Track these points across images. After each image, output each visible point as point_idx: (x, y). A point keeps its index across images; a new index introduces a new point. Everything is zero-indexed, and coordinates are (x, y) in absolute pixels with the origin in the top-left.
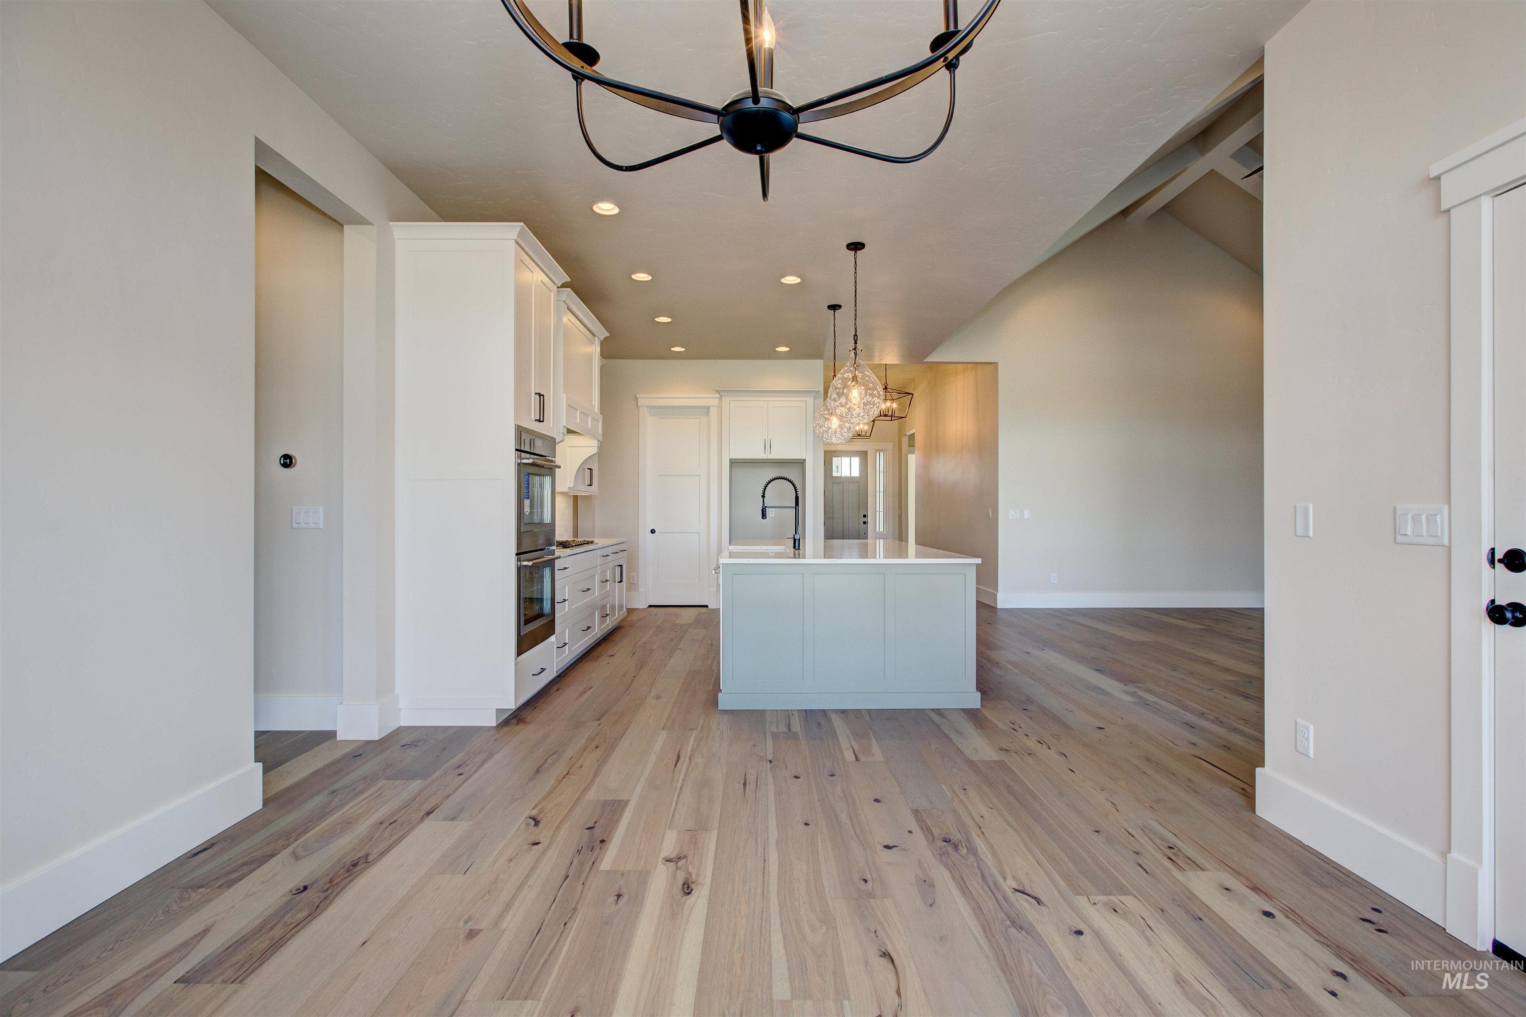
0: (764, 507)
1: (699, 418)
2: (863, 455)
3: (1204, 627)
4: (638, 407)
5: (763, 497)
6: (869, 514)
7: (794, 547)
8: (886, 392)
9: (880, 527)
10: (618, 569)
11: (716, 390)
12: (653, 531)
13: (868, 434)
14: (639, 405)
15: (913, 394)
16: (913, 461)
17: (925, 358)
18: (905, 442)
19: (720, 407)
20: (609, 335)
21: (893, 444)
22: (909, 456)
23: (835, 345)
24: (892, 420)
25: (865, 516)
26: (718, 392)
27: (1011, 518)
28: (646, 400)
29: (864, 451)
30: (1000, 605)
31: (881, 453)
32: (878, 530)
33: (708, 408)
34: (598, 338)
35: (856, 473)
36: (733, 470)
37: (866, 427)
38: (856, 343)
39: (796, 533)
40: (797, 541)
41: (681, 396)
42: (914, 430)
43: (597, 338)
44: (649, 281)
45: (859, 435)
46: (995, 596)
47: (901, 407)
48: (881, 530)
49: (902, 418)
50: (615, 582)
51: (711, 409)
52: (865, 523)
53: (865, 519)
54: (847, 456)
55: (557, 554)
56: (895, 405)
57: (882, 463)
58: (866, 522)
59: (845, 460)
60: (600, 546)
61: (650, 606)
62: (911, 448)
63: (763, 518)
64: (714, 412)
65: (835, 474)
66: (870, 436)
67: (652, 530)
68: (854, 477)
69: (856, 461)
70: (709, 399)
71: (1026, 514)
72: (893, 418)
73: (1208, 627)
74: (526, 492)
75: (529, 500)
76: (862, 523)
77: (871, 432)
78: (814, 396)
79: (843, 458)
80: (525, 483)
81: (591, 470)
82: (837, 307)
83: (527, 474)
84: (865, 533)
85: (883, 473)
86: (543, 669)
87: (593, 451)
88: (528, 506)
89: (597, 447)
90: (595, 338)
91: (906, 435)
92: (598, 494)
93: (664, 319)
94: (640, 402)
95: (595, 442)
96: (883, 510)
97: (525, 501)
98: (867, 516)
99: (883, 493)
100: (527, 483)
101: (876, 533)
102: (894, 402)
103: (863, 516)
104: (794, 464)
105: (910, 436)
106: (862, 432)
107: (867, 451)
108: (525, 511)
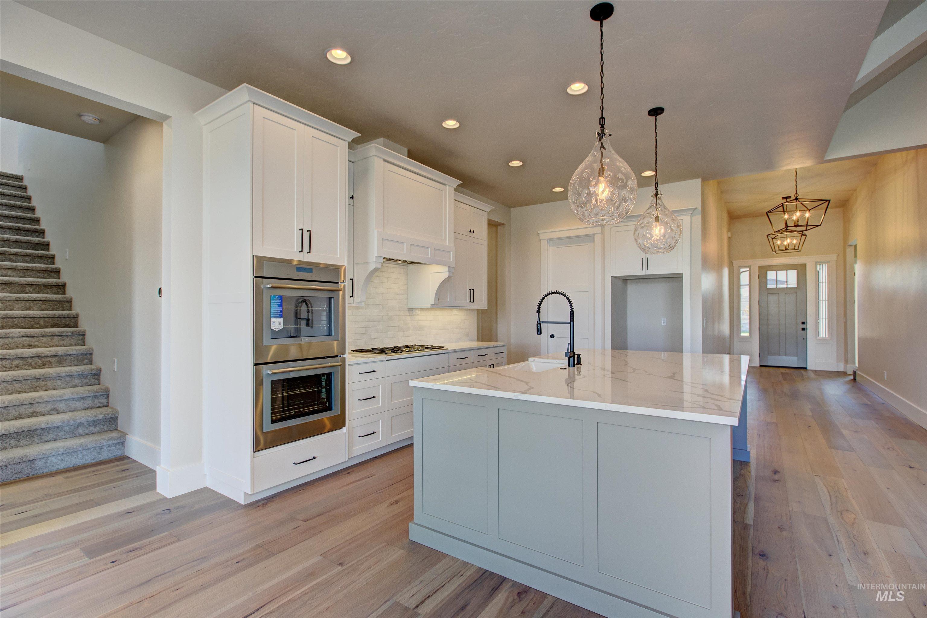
0: (539, 322)
1: (587, 245)
2: (799, 267)
6: (808, 321)
8: (797, 202)
9: (824, 332)
12: (552, 336)
14: (540, 239)
19: (603, 234)
20: (462, 182)
21: (837, 255)
22: (854, 265)
25: (804, 323)
28: (546, 234)
29: (801, 265)
31: (822, 264)
33: (593, 235)
35: (793, 284)
37: (795, 242)
40: (571, 359)
41: (571, 228)
42: (857, 239)
43: (448, 186)
44: (457, 128)
45: (787, 249)
48: (827, 336)
49: (818, 226)
51: (596, 236)
52: (803, 329)
53: (804, 326)
54: (782, 270)
55: (350, 361)
56: (807, 215)
57: (825, 274)
59: (781, 273)
60: (448, 350)
62: (856, 257)
63: (538, 334)
64: (598, 238)
65: (769, 286)
66: (800, 249)
68: (791, 287)
69: (792, 274)
70: (595, 229)
72: (808, 228)
74: (274, 311)
75: (282, 318)
76: (801, 329)
77: (801, 245)
78: (691, 214)
79: (789, 271)
80: (272, 304)
81: (472, 291)
82: (659, 111)
83: (277, 297)
84: (804, 339)
85: (827, 283)
86: (314, 458)
87: (446, 275)
88: (280, 324)
89: (449, 272)
90: (444, 186)
91: (851, 246)
92: (487, 308)
93: (516, 163)
94: (542, 236)
95: (446, 269)
96: (827, 318)
97: (272, 319)
98: (806, 323)
99: (827, 302)
100: (276, 304)
101: (816, 339)
102: (808, 212)
103: (801, 323)
104: (675, 279)
105: (855, 246)
106: (789, 246)
107: (805, 264)
108: (272, 328)
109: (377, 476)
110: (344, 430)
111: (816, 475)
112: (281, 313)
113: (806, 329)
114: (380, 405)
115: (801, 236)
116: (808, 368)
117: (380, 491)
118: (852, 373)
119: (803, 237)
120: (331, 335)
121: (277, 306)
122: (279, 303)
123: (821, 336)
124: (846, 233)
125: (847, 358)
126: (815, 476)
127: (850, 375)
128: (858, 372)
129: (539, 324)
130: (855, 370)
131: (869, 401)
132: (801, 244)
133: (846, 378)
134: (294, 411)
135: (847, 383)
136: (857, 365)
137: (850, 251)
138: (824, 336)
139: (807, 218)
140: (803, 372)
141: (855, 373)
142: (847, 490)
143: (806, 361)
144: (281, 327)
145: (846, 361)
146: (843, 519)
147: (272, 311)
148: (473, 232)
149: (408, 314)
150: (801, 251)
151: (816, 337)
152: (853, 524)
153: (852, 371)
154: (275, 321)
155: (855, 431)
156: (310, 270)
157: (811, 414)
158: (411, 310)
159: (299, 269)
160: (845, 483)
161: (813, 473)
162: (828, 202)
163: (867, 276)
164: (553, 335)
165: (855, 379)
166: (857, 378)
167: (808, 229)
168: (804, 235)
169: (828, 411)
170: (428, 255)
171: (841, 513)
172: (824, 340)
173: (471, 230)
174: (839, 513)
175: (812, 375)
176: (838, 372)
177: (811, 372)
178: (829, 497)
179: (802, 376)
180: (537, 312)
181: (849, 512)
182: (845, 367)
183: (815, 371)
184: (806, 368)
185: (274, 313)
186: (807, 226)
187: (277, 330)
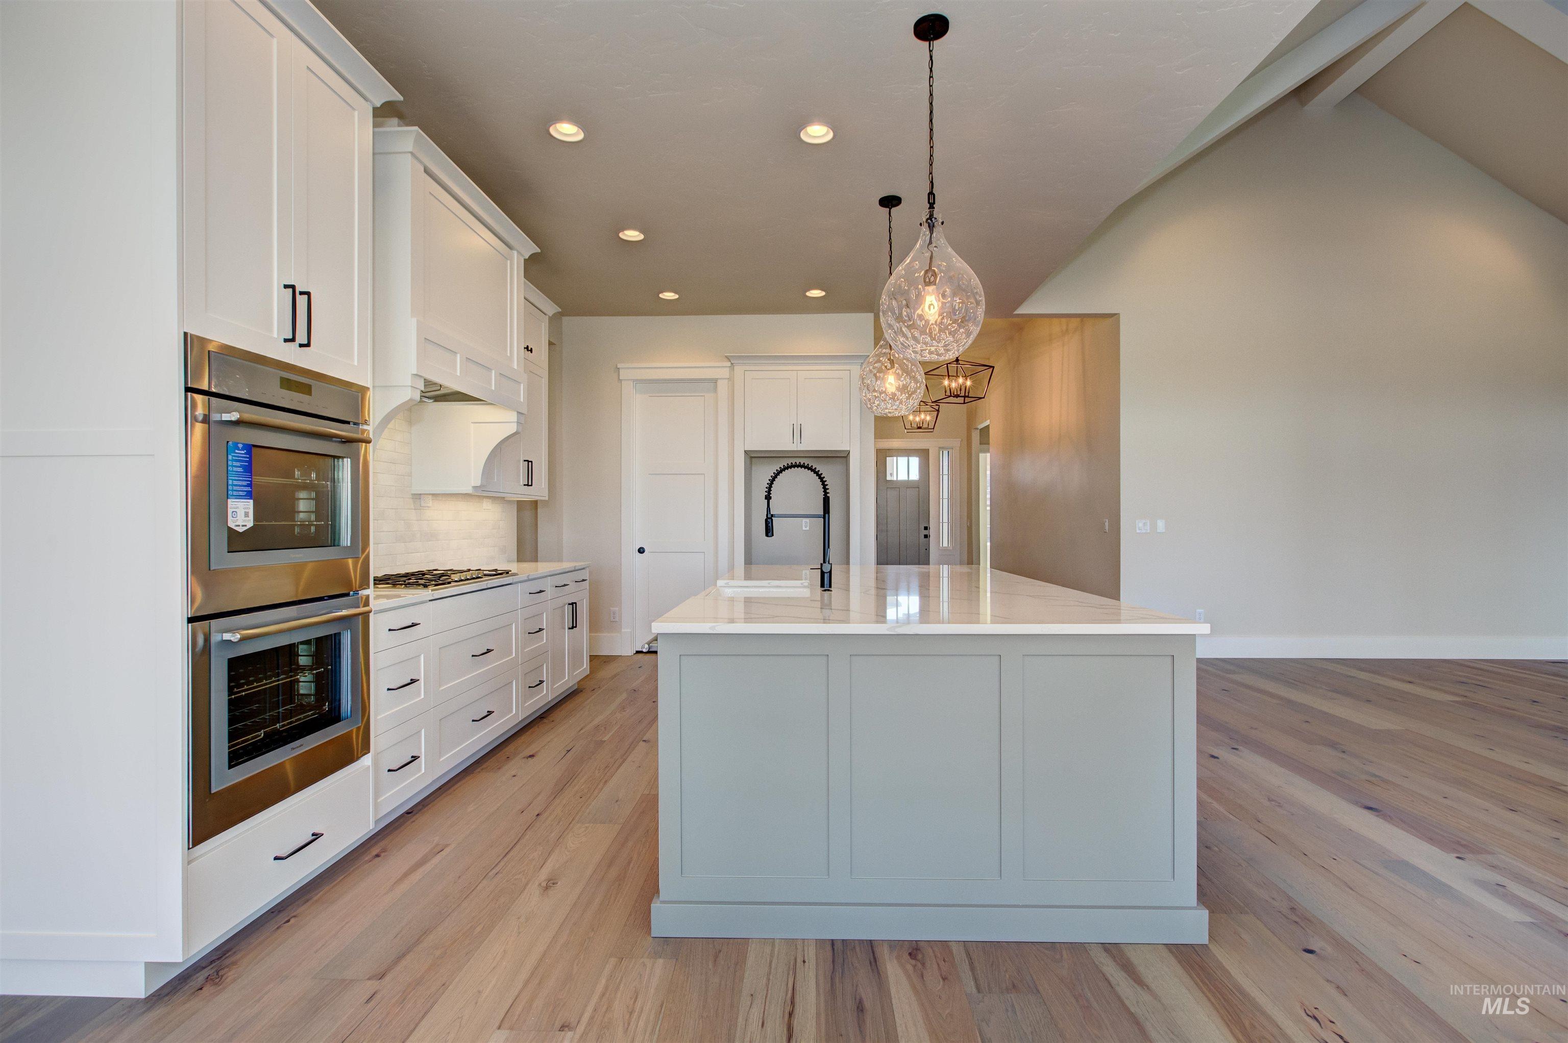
0: (769, 516)
1: (704, 396)
2: (924, 454)
3: (1457, 699)
4: (620, 381)
5: (768, 498)
6: (930, 526)
7: (822, 585)
8: (957, 364)
9: (945, 544)
10: (568, 610)
11: (726, 357)
12: (641, 551)
13: (931, 426)
14: (620, 379)
15: (993, 367)
16: (985, 462)
17: (1016, 309)
18: (976, 436)
19: (731, 379)
20: (539, 251)
21: (961, 440)
22: (981, 455)
23: (891, 261)
24: (964, 403)
25: (926, 528)
26: (728, 358)
27: (1138, 531)
28: (630, 371)
29: (925, 449)
31: (944, 452)
32: (941, 546)
33: (715, 381)
34: (519, 252)
35: (915, 476)
36: (753, 468)
37: (928, 418)
38: (932, 206)
39: (824, 562)
40: (826, 576)
41: (676, 365)
42: (989, 421)
43: (515, 252)
44: (577, 142)
45: (919, 428)
47: (976, 383)
50: (564, 629)
51: (720, 383)
52: (926, 536)
53: (926, 532)
54: (905, 456)
55: (374, 604)
56: (969, 383)
57: (946, 464)
59: (902, 461)
60: (522, 577)
61: (638, 652)
62: (985, 446)
63: (767, 535)
64: (723, 386)
65: (889, 478)
66: (933, 429)
67: (640, 548)
68: (913, 480)
69: (915, 461)
70: (719, 370)
71: (1161, 525)
73: (1465, 699)
74: (235, 482)
75: (251, 501)
76: (923, 536)
78: (862, 363)
79: (899, 458)
80: (230, 463)
81: (530, 463)
82: (894, 202)
83: (240, 446)
84: (926, 549)
85: (949, 477)
86: (316, 836)
87: (513, 428)
88: (247, 515)
89: (518, 422)
90: (509, 250)
91: (977, 429)
92: (547, 498)
93: (632, 235)
94: (623, 374)
95: (513, 416)
96: (948, 521)
97: (231, 503)
98: (928, 528)
99: (949, 501)
100: (238, 464)
101: (939, 549)
102: (968, 379)
103: (923, 528)
104: (834, 459)
106: (923, 423)
107: (930, 451)
108: (231, 524)
109: (453, 846)
110: (366, 761)
112: (249, 489)
113: (928, 536)
114: (423, 697)
117: (494, 871)
120: (339, 545)
121: (240, 470)
122: (246, 461)
129: (770, 518)
134: (262, 731)
144: (250, 524)
147: (230, 482)
148: (531, 351)
149: (412, 507)
151: (938, 547)
154: (237, 508)
156: (306, 389)
158: (417, 497)
159: (287, 384)
162: (991, 369)
164: (642, 548)
167: (966, 402)
170: (491, 384)
172: (946, 550)
173: (528, 346)
180: (766, 499)
185: (235, 488)
187: (241, 530)
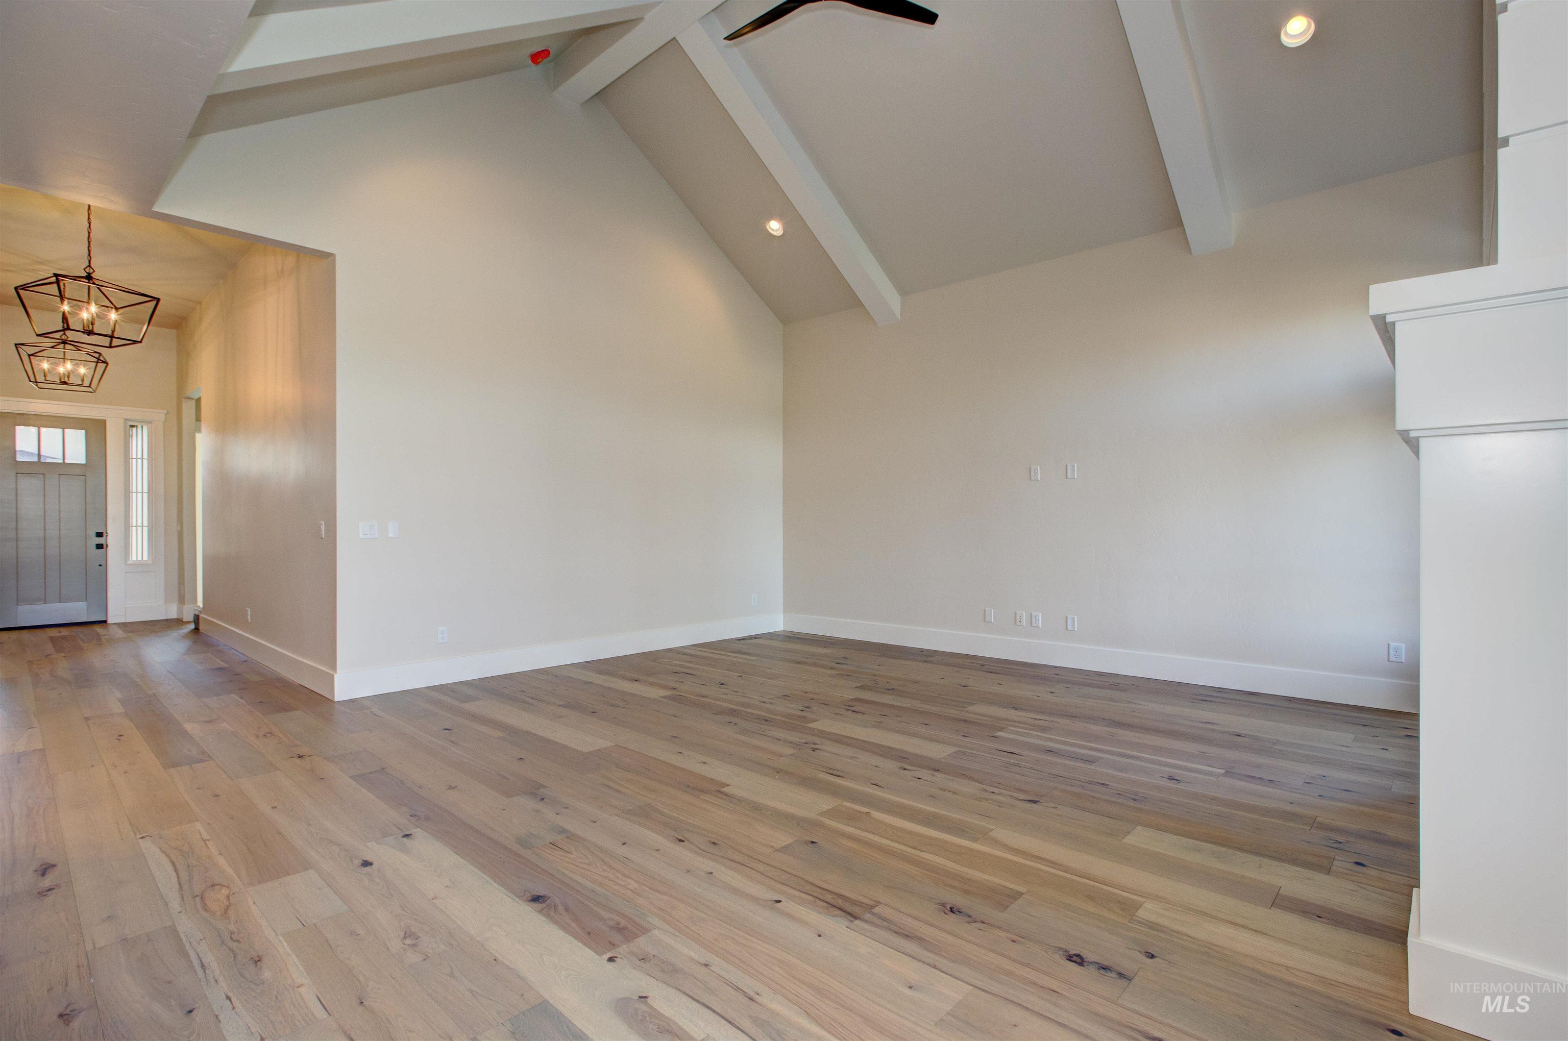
2: (96, 427)
6: (109, 531)
15: (158, 300)
16: (202, 445)
21: (165, 412)
22: (197, 435)
25: (99, 534)
27: (362, 536)
30: (337, 698)
35: (80, 456)
45: (64, 383)
46: (329, 680)
48: (145, 558)
49: (135, 342)
52: (100, 546)
53: (100, 540)
56: (113, 317)
58: (102, 545)
62: (199, 423)
65: (21, 458)
66: (94, 387)
68: (78, 463)
71: (392, 528)
72: (116, 342)
76: (95, 547)
77: (97, 382)
84: (100, 565)
85: (145, 462)
91: (191, 399)
96: (145, 523)
98: (105, 534)
99: (145, 495)
101: (125, 565)
102: (114, 310)
103: (94, 534)
105: (198, 401)
106: (68, 377)
107: (105, 421)
111: (142, 838)
113: (105, 546)
115: (97, 362)
116: (110, 621)
118: (192, 619)
119: (101, 366)
123: (134, 558)
124: (182, 376)
125: (182, 595)
126: (140, 841)
127: (188, 622)
128: (202, 616)
130: (197, 613)
131: (225, 662)
132: (97, 376)
133: (181, 629)
135: (185, 637)
136: (200, 603)
137: (188, 409)
138: (140, 558)
139: (112, 324)
140: (98, 629)
141: (197, 619)
142: (207, 842)
143: (106, 610)
145: (182, 600)
146: (206, 910)
150: (97, 392)
151: (126, 562)
152: (227, 909)
153: (193, 616)
155: (207, 722)
157: (122, 710)
160: (202, 830)
161: (135, 835)
162: (154, 303)
163: (219, 453)
165: (197, 629)
166: (201, 627)
167: (113, 345)
168: (104, 362)
169: (154, 694)
171: (202, 898)
172: (139, 564)
174: (198, 899)
175: (119, 633)
176: (167, 620)
177: (116, 628)
178: (174, 874)
179: (99, 637)
181: (217, 887)
182: (180, 611)
183: (123, 626)
184: (105, 622)
186: (112, 337)
